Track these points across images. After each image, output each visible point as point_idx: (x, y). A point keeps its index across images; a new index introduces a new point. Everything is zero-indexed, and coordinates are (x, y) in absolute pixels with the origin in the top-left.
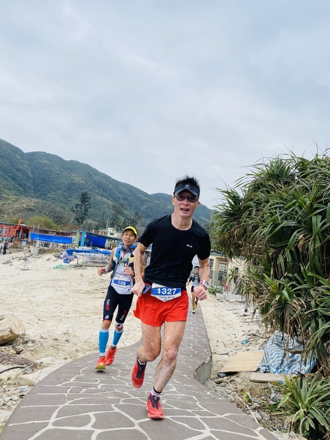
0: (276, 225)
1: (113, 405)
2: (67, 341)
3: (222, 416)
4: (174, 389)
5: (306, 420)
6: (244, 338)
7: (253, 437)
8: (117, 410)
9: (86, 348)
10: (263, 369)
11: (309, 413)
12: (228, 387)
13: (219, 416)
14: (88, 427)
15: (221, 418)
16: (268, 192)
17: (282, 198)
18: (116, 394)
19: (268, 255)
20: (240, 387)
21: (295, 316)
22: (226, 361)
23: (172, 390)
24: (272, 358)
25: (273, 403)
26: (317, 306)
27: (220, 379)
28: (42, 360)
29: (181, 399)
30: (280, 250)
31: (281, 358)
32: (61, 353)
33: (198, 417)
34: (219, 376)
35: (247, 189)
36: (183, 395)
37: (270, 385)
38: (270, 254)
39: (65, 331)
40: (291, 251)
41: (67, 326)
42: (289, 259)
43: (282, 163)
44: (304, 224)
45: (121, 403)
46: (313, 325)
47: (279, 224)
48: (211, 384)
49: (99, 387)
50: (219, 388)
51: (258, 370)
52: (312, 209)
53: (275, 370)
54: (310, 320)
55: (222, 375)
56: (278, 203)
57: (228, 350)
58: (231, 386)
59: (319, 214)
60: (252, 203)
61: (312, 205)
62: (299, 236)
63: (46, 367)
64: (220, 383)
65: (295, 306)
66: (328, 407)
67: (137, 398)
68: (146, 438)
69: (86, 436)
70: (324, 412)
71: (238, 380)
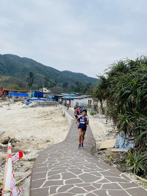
1: (66, 170)
2: (33, 140)
4: (86, 161)
5: (136, 168)
6: (107, 133)
7: (119, 178)
8: (68, 172)
10: (116, 147)
11: (137, 166)
12: (103, 155)
15: (107, 171)
18: (65, 165)
19: (119, 104)
20: (108, 155)
21: (131, 129)
22: (101, 144)
24: (120, 142)
25: (121, 160)
26: (139, 125)
28: (27, 150)
29: (90, 165)
30: (124, 102)
31: (123, 142)
32: (31, 145)
33: (98, 171)
34: (98, 151)
36: (90, 163)
37: (119, 153)
40: (128, 103)
42: (128, 106)
43: (123, 63)
44: (134, 92)
46: (138, 132)
48: (96, 154)
50: (99, 156)
51: (114, 147)
53: (121, 147)
54: (137, 130)
55: (100, 150)
57: (101, 139)
59: (140, 88)
60: (111, 82)
61: (137, 84)
62: (132, 97)
63: (30, 153)
64: (99, 153)
65: (131, 125)
66: (145, 163)
67: (74, 166)
68: (82, 182)
69: (61, 182)
70: (143, 165)
71: (106, 152)
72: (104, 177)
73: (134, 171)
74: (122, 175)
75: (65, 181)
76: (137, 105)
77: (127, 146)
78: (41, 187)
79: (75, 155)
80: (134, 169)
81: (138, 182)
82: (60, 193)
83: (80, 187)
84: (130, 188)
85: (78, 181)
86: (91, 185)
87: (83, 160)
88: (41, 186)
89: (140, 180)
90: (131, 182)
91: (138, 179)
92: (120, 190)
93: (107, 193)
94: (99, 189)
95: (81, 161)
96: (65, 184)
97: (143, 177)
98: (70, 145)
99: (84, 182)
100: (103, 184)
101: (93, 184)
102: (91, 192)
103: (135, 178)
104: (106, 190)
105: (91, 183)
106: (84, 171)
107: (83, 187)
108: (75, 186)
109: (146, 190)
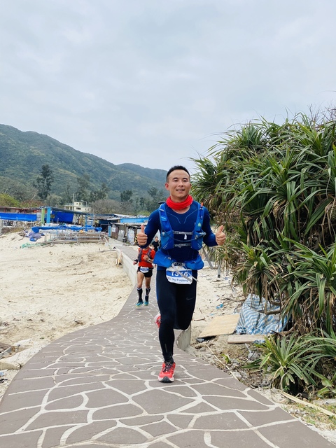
0: (250, 193)
1: (103, 382)
2: (42, 320)
3: (211, 382)
5: (286, 376)
6: (219, 303)
7: (242, 398)
8: (108, 387)
9: (62, 326)
10: (239, 331)
11: (288, 369)
12: (207, 351)
13: (207, 382)
14: (82, 407)
16: (242, 160)
17: (255, 166)
18: (104, 371)
19: (244, 223)
20: (219, 350)
21: (273, 280)
22: (203, 327)
23: (159, 361)
24: (248, 320)
25: (251, 362)
26: (293, 269)
27: (199, 344)
28: (19, 343)
30: (255, 218)
31: (256, 320)
32: (37, 333)
33: (188, 385)
34: (198, 342)
35: (220, 157)
37: (247, 345)
38: (246, 222)
39: (38, 311)
40: (266, 219)
41: (40, 305)
42: (264, 225)
43: (253, 129)
44: (279, 190)
45: (111, 380)
46: (290, 287)
47: (254, 192)
48: (192, 349)
49: (86, 366)
50: (199, 353)
51: (235, 332)
52: (286, 176)
53: (250, 331)
54: (287, 283)
55: (201, 340)
56: (251, 171)
57: (204, 315)
58: (210, 350)
59: (294, 180)
60: (225, 172)
61: (286, 172)
62: (274, 203)
63: (25, 349)
64: (200, 347)
65: (273, 271)
66: (306, 363)
67: (126, 373)
68: (142, 412)
69: (82, 416)
70: (303, 367)
71: (216, 343)
72: (203, 398)
73: (281, 384)
74: (249, 392)
75: (92, 411)
76: (286, 222)
77: (264, 328)
78: (20, 431)
79: (134, 348)
80: (279, 377)
81: (292, 410)
82: (71, 445)
83: (132, 427)
85: (132, 410)
86: (166, 420)
88: (21, 428)
89: (295, 403)
90: (272, 408)
91: (290, 402)
92: (242, 430)
93: (207, 439)
94: (186, 430)
95: (146, 362)
96: (90, 421)
97: (303, 397)
98: (126, 328)
99: (145, 414)
100: (197, 416)
101: (169, 417)
102: (163, 438)
103: (284, 400)
104: (204, 433)
105: (165, 415)
106: (151, 384)
107: (139, 426)
108: (120, 425)
109: (313, 428)
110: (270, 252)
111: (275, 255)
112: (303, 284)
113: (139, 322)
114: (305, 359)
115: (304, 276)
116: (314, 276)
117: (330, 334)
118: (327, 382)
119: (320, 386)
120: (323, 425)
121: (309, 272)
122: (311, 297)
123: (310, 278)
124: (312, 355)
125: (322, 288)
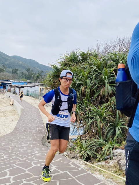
1: (14, 165)
4: (36, 152)
5: (85, 154)
7: (69, 166)
8: (17, 166)
11: (85, 152)
13: (56, 160)
14: (7, 176)
15: (57, 161)
18: (13, 159)
21: (81, 118)
23: (36, 153)
25: (71, 147)
29: (41, 156)
31: (73, 129)
36: (41, 154)
42: (78, 95)
43: (75, 54)
45: (18, 163)
48: (47, 143)
49: (5, 157)
53: (71, 134)
54: (86, 119)
56: (74, 73)
59: (90, 79)
61: (87, 76)
62: (82, 88)
65: (81, 114)
66: (92, 149)
67: (23, 159)
68: (32, 176)
69: (8, 180)
70: (91, 151)
72: (55, 167)
73: (83, 157)
74: (72, 163)
75: (12, 177)
76: (87, 95)
77: (76, 133)
79: (24, 147)
81: (86, 168)
83: (30, 182)
84: (79, 175)
85: (28, 175)
87: (33, 152)
89: (88, 165)
90: (80, 169)
91: (86, 164)
92: (70, 179)
95: (30, 153)
96: (12, 182)
97: (90, 162)
98: (19, 137)
99: (34, 176)
100: (54, 175)
103: (84, 163)
104: (56, 181)
106: (34, 163)
107: (32, 182)
108: (24, 182)
109: (94, 175)
110: (80, 106)
111: (82, 108)
112: (92, 119)
113: (24, 133)
114: (92, 148)
115: (92, 116)
116: (96, 116)
117: (100, 138)
118: (99, 156)
119: (96, 158)
120: (97, 173)
121: (94, 115)
122: (94, 124)
123: (95, 117)
124: (94, 146)
125: (99, 121)
